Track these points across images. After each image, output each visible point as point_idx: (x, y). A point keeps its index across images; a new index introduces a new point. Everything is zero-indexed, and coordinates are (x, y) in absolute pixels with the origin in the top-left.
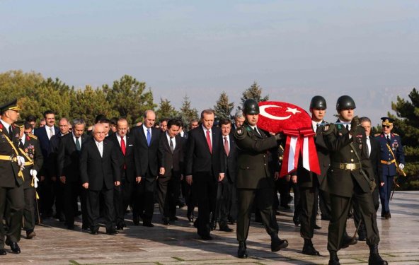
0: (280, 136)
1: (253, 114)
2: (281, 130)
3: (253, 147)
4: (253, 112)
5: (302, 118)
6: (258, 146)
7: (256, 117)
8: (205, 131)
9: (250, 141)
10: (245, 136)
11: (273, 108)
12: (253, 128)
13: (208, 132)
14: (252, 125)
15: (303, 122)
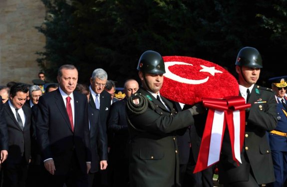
0: (197, 110)
1: (155, 75)
2: (198, 100)
3: (158, 126)
4: (156, 70)
5: (226, 82)
6: (166, 126)
7: (161, 79)
8: (64, 97)
9: (153, 116)
10: (145, 108)
11: (180, 66)
12: (155, 95)
13: (68, 99)
14: (154, 91)
15: (228, 87)
